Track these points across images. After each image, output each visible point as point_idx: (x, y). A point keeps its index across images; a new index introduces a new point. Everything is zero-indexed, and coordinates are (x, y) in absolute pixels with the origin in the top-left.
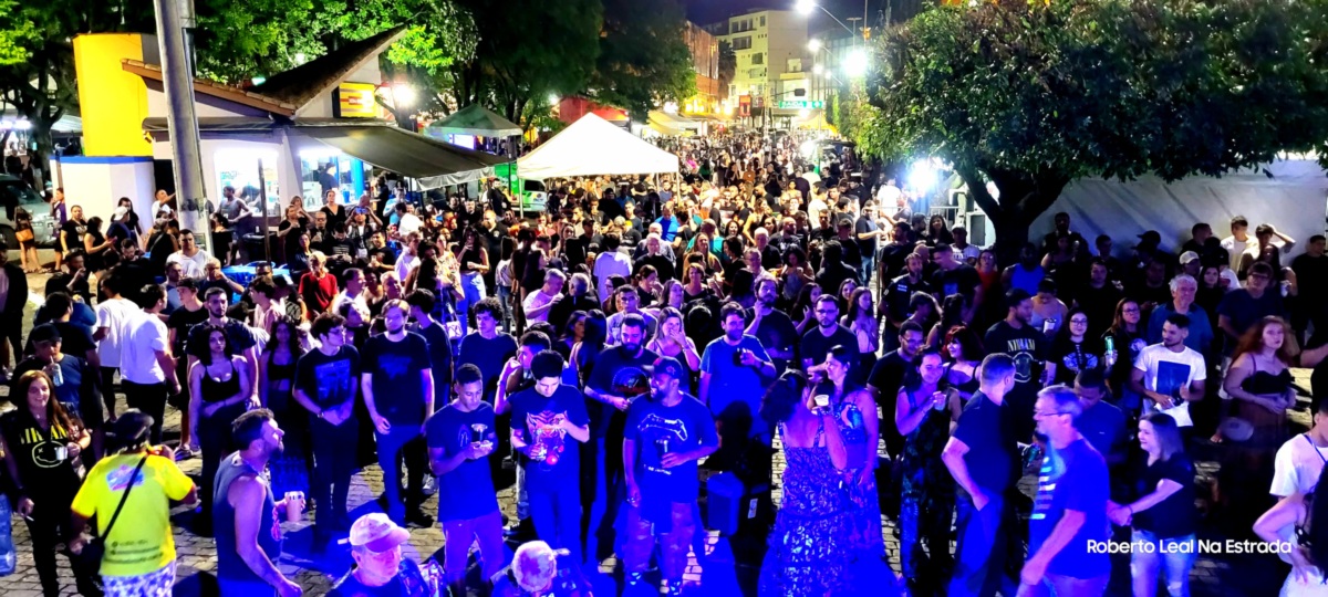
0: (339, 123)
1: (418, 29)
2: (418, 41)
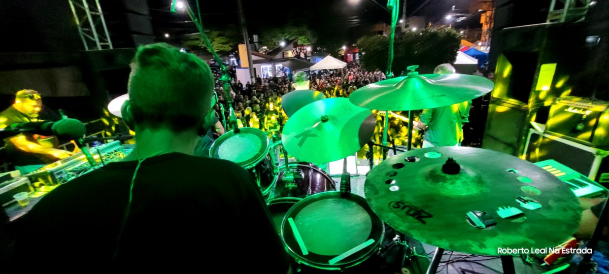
0: (284, 59)
1: (304, 37)
2: (304, 39)
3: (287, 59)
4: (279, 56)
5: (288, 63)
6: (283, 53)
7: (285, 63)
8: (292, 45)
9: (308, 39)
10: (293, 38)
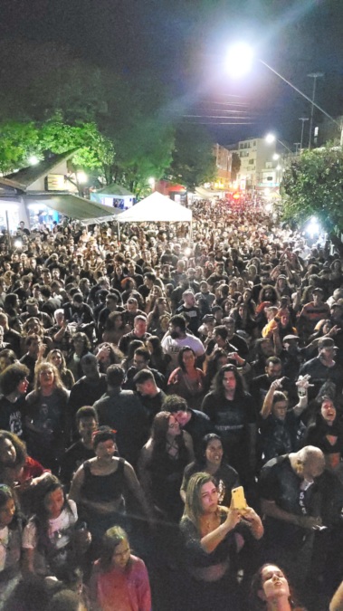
0: (47, 193)
1: (86, 149)
2: (86, 154)
3: (56, 194)
4: (36, 185)
5: (55, 201)
6: (46, 179)
7: (49, 201)
8: (62, 165)
9: (96, 155)
10: (62, 150)
